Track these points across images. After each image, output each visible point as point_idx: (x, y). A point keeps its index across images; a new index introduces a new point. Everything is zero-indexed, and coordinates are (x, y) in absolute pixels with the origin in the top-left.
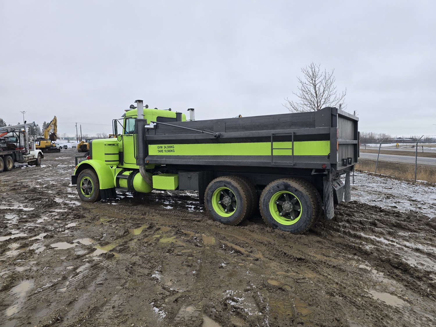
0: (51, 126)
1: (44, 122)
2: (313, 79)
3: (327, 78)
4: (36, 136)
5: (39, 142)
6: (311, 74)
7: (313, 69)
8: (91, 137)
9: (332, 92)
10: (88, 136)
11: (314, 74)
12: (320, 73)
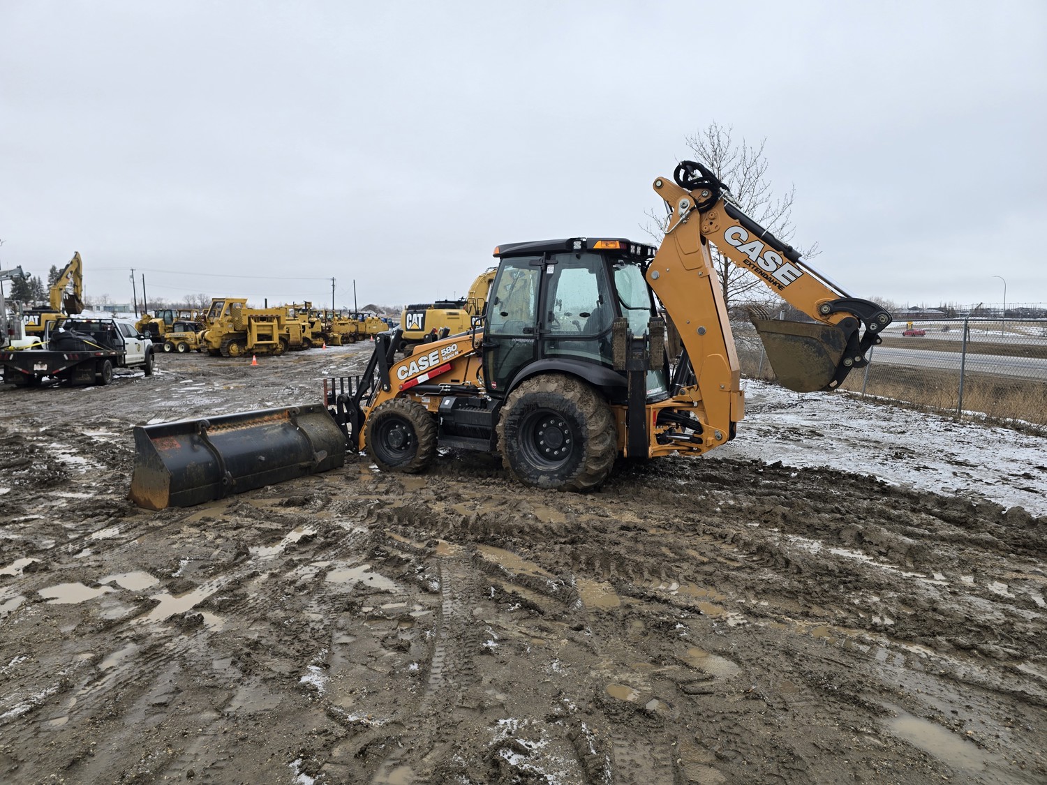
0: (67, 277)
1: (51, 267)
2: (715, 163)
3: (748, 162)
4: (32, 301)
5: (37, 317)
6: (709, 150)
7: (715, 138)
8: (170, 304)
9: (760, 197)
10: (164, 302)
11: (718, 151)
12: (731, 151)
